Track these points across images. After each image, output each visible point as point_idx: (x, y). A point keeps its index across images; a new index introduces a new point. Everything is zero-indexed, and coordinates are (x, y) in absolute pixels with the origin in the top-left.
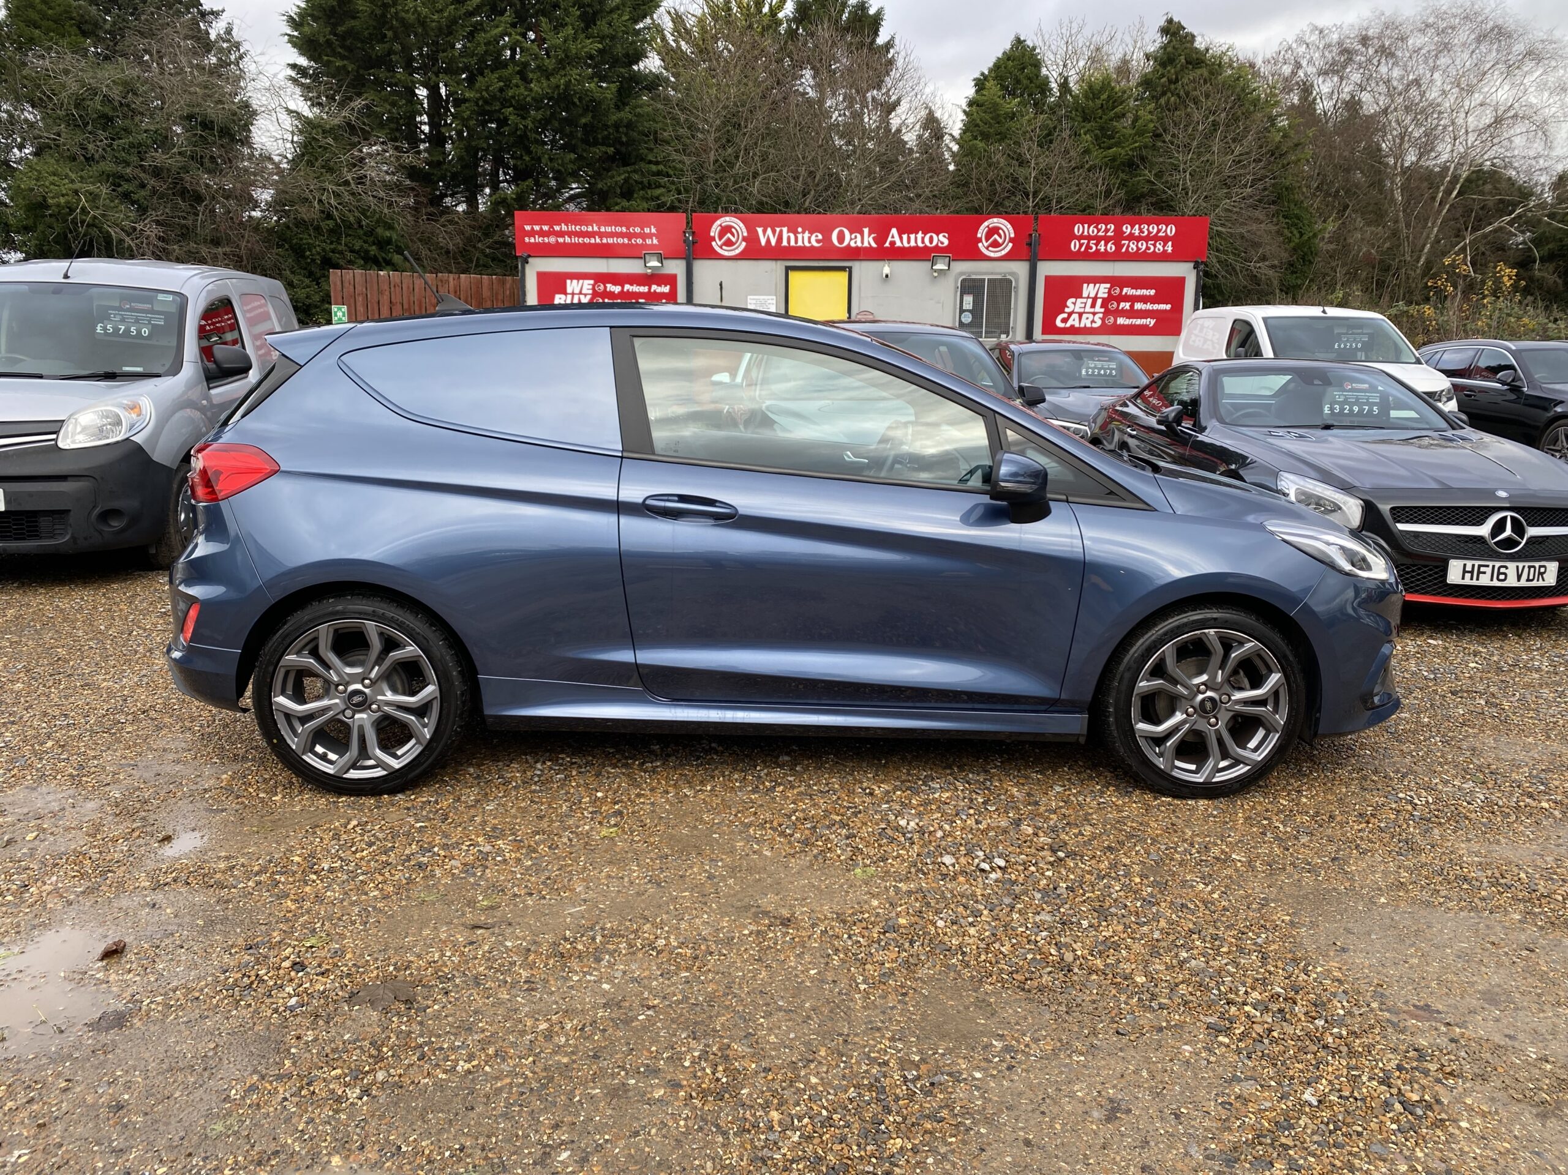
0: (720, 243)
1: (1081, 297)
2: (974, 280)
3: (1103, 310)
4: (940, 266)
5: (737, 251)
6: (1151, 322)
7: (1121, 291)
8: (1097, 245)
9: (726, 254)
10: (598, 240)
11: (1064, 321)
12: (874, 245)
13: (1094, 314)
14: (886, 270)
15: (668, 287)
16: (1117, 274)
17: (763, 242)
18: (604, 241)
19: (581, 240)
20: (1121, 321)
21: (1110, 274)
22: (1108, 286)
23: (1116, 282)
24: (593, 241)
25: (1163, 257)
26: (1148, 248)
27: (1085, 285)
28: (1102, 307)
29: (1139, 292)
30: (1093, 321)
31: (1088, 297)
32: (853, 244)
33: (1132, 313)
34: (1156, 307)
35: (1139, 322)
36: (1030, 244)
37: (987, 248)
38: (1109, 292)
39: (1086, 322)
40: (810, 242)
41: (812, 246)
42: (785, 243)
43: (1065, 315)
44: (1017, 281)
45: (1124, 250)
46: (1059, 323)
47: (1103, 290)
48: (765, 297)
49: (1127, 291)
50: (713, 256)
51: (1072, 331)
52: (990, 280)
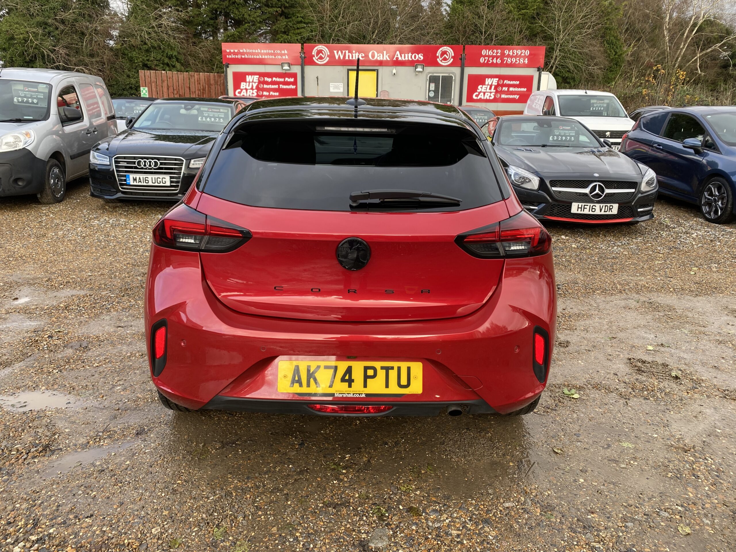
0: (317, 58)
1: (485, 85)
2: (435, 76)
3: (495, 91)
4: (419, 69)
5: (325, 62)
6: (517, 97)
7: (503, 82)
8: (492, 60)
9: (320, 63)
10: (260, 57)
11: (477, 96)
13: (491, 93)
14: (394, 71)
15: (293, 79)
16: (502, 74)
17: (337, 57)
18: (263, 57)
19: (252, 56)
20: (503, 96)
21: (498, 74)
22: (497, 79)
23: (501, 77)
24: (258, 57)
25: (523, 66)
26: (516, 61)
27: (487, 79)
28: (494, 89)
29: (512, 83)
30: (490, 96)
31: (488, 85)
32: (379, 59)
33: (508, 93)
34: (519, 89)
35: (511, 97)
36: (461, 59)
37: (441, 61)
38: (498, 83)
39: (487, 97)
40: (359, 57)
41: (360, 60)
42: (347, 58)
43: (477, 93)
44: (455, 77)
45: (505, 62)
46: (474, 97)
47: (495, 81)
48: (338, 84)
49: (506, 82)
50: (313, 63)
51: (480, 101)
52: (442, 76)
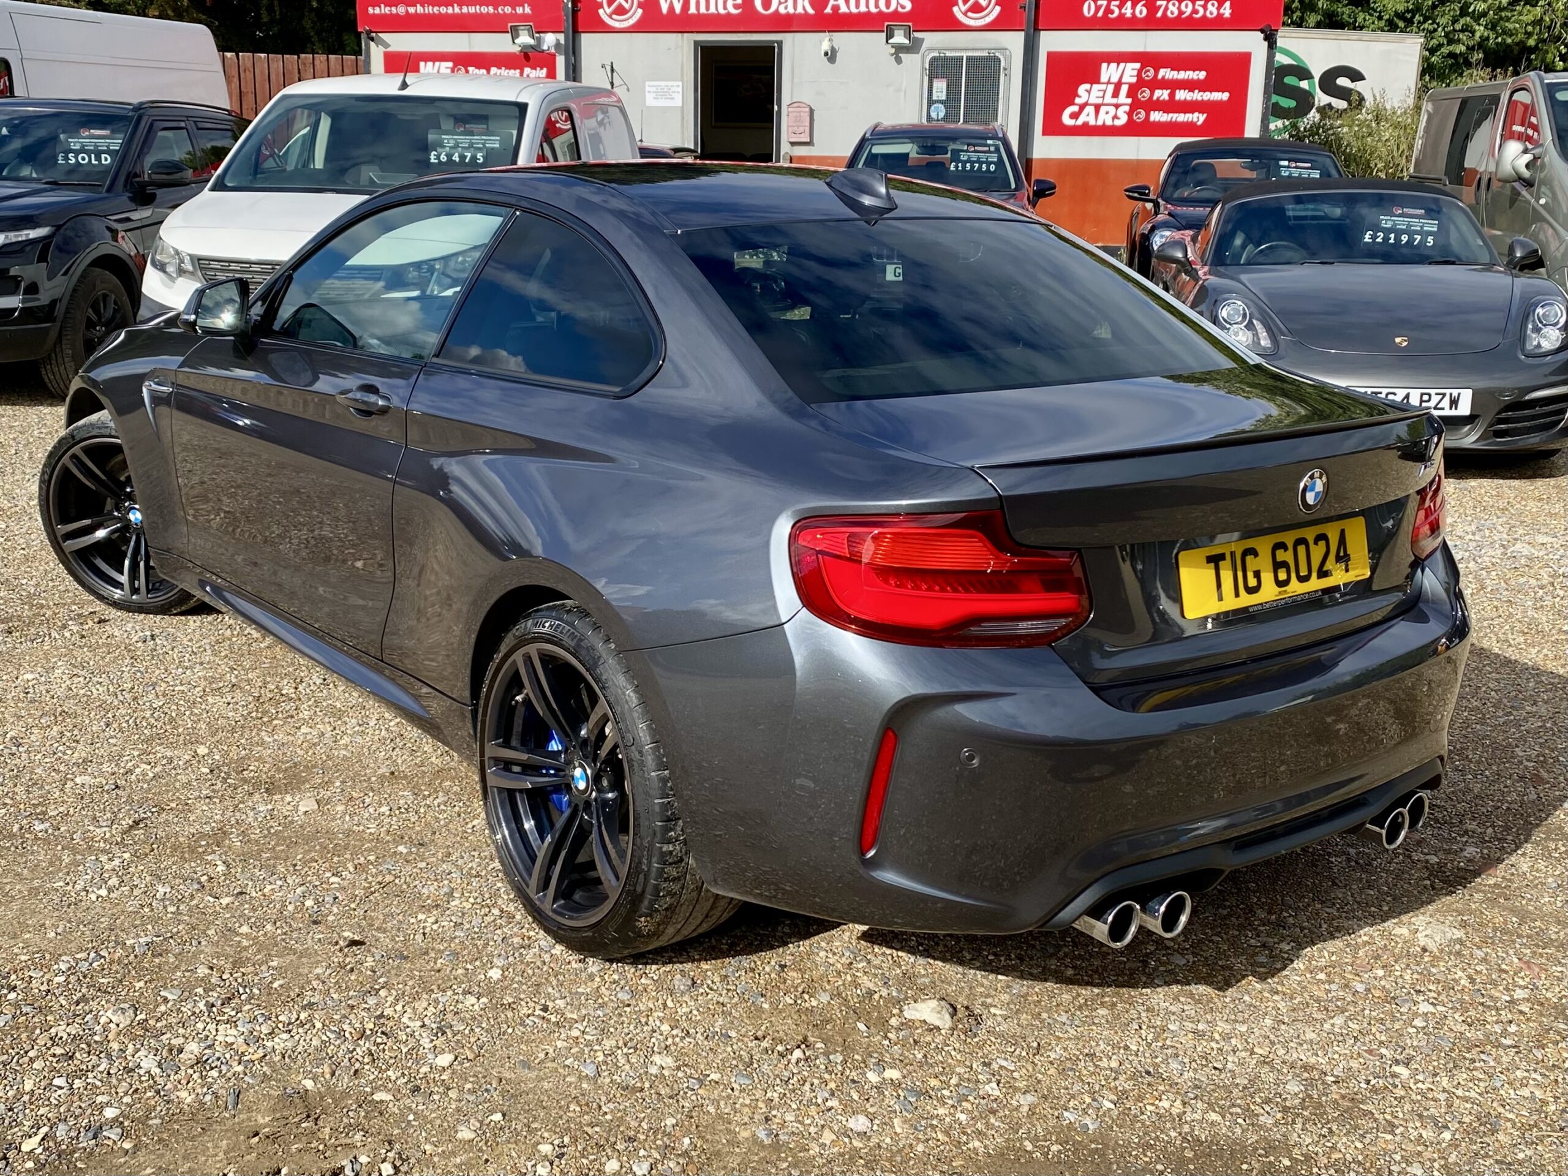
0: (609, 11)
1: (1098, 82)
2: (946, 58)
3: (1129, 101)
4: (899, 38)
5: (631, 22)
6: (1199, 118)
7: (1156, 72)
8: (1120, 7)
9: (617, 25)
10: (457, 10)
11: (1075, 116)
12: (811, 11)
13: (1117, 106)
14: (826, 46)
15: (545, 70)
16: (1150, 48)
17: (665, 8)
18: (465, 10)
19: (436, 9)
20: (1156, 116)
21: (1141, 49)
22: (1138, 65)
23: (1148, 60)
24: (450, 10)
25: (1217, 24)
26: (1195, 11)
27: (1104, 65)
28: (1128, 96)
29: (1182, 75)
30: (1115, 117)
31: (1109, 83)
32: (782, 10)
33: (1171, 106)
34: (1207, 96)
35: (1181, 118)
36: (1025, 7)
37: (965, 14)
38: (1139, 75)
39: (1105, 118)
40: (725, 8)
41: (729, 14)
42: (693, 10)
43: (1075, 108)
44: (1009, 59)
45: (1159, 14)
46: (1066, 120)
47: (1130, 72)
48: (670, 83)
49: (1166, 73)
50: (602, 28)
51: (1086, 130)
52: (969, 59)
